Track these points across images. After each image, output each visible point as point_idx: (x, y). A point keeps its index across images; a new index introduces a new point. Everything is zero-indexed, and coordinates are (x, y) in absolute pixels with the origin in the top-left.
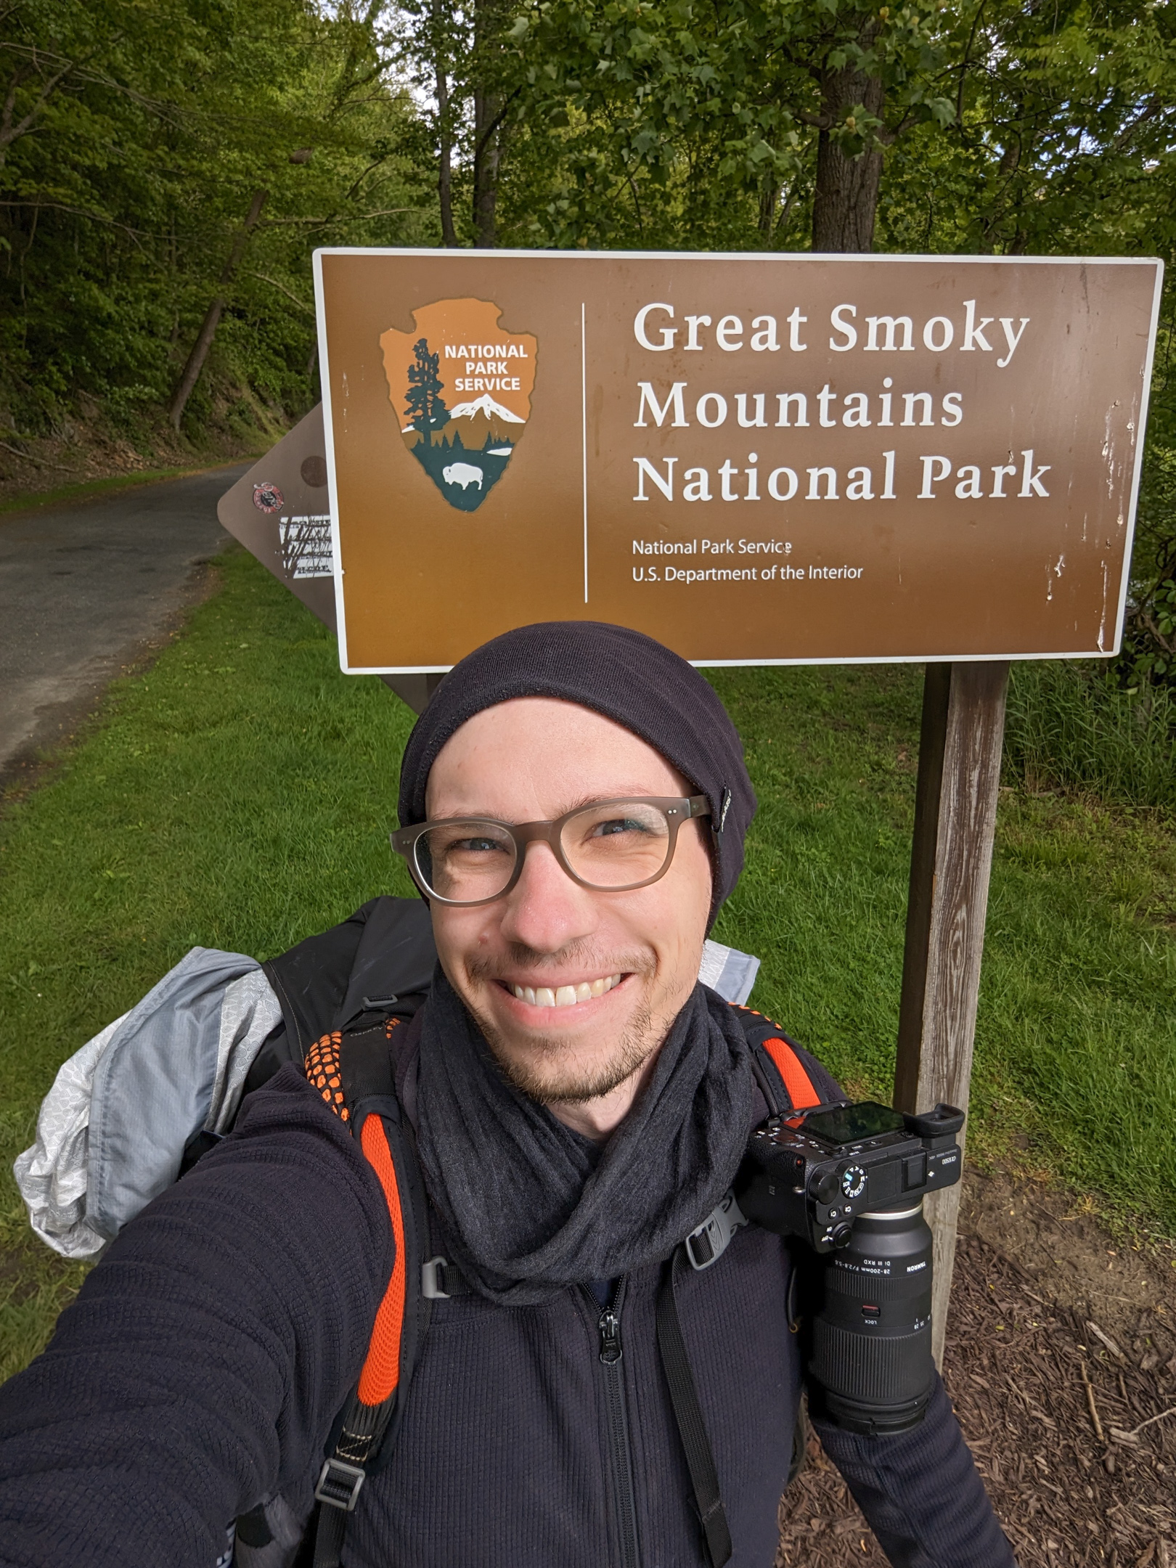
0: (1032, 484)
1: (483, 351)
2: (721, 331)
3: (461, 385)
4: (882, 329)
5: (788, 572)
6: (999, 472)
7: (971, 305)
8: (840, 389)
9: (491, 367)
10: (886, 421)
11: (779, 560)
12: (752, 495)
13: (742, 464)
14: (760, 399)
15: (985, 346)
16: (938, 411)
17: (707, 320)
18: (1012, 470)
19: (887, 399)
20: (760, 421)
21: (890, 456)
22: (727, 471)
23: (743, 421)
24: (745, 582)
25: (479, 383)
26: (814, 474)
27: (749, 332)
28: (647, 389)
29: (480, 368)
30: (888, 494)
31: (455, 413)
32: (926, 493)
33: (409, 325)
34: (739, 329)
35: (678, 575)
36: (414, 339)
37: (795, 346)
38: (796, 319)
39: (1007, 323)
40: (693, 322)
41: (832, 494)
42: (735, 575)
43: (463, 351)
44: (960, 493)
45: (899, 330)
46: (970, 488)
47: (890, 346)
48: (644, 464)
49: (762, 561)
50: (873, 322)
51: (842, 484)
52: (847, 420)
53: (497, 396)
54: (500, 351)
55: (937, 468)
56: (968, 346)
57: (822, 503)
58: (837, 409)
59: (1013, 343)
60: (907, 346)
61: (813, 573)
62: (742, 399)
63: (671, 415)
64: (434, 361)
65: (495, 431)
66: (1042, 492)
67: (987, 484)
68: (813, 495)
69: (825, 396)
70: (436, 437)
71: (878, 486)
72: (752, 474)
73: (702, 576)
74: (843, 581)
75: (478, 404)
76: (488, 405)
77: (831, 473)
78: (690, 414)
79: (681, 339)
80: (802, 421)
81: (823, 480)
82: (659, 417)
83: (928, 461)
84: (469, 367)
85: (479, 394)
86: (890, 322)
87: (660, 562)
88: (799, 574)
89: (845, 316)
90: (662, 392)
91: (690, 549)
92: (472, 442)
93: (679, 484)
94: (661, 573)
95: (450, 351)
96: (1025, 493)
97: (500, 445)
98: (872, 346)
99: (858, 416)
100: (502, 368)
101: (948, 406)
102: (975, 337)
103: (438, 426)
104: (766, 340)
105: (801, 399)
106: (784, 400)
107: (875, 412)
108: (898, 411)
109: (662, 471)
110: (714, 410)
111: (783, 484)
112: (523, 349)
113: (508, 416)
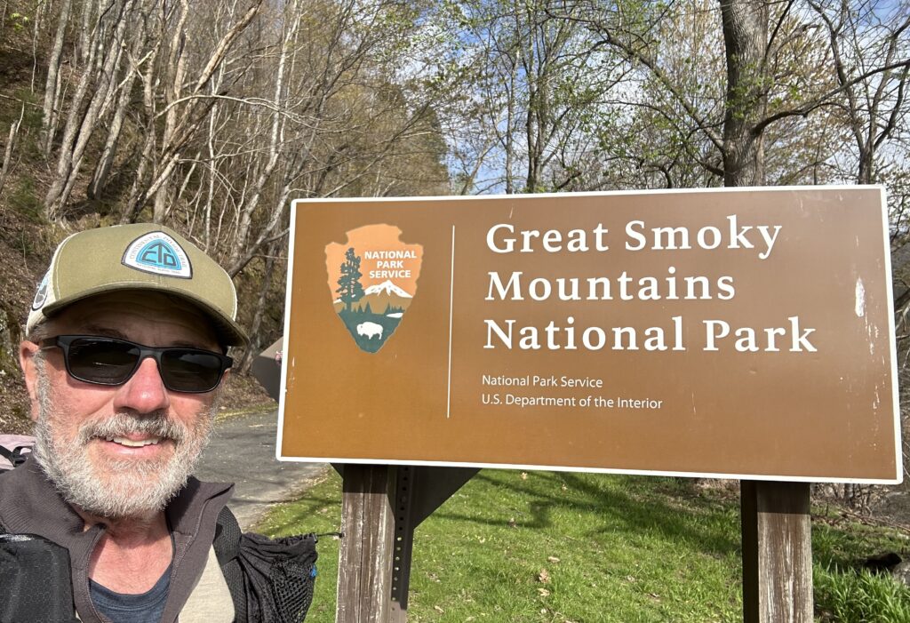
0: (799, 342)
1: (388, 255)
2: (546, 240)
3: (373, 275)
4: (664, 237)
5: (600, 402)
6: (771, 333)
7: (733, 219)
8: (635, 275)
9: (393, 264)
10: (672, 295)
12: (571, 345)
13: (562, 324)
14: (575, 282)
15: (748, 245)
16: (714, 289)
17: (536, 234)
18: (782, 331)
19: (672, 281)
20: (575, 296)
21: (678, 320)
22: (551, 329)
23: (562, 296)
24: (566, 408)
25: (384, 274)
26: (618, 332)
27: (565, 240)
28: (495, 276)
29: (386, 264)
30: (679, 346)
31: (368, 292)
32: (710, 346)
33: (344, 241)
34: (559, 238)
35: (516, 400)
36: (346, 247)
38: (599, 231)
39: (763, 230)
40: (527, 235)
41: (633, 346)
42: (559, 402)
43: (376, 255)
44: (739, 346)
45: (678, 236)
46: (747, 344)
47: (671, 246)
48: (491, 324)
49: (579, 392)
50: (658, 232)
51: (641, 340)
52: (642, 295)
53: (395, 281)
54: (399, 254)
55: (718, 329)
56: (734, 245)
57: (626, 352)
58: (633, 288)
59: (770, 243)
60: (685, 245)
61: (621, 403)
62: (562, 282)
63: (511, 293)
64: (357, 261)
65: (391, 302)
66: (810, 348)
67: (761, 340)
68: (618, 346)
69: (624, 280)
70: (355, 306)
71: (670, 340)
72: (571, 331)
74: (645, 410)
75: (382, 286)
76: (389, 286)
77: (632, 331)
78: (524, 291)
79: (519, 245)
80: (607, 296)
81: (625, 337)
82: (503, 294)
83: (710, 324)
84: (379, 264)
85: (384, 280)
86: (671, 232)
87: (502, 390)
88: (610, 403)
89: (635, 228)
90: (505, 280)
91: (524, 382)
92: (377, 310)
93: (516, 339)
94: (503, 399)
95: (368, 255)
96: (796, 348)
97: (395, 311)
98: (658, 246)
99: (650, 291)
100: (400, 264)
101: (721, 285)
102: (737, 239)
103: (356, 300)
104: (578, 243)
105: (606, 282)
106: (593, 282)
107: (663, 289)
108: (682, 289)
109: (505, 329)
110: (542, 289)
111: (594, 339)
112: (414, 253)
113: (404, 294)
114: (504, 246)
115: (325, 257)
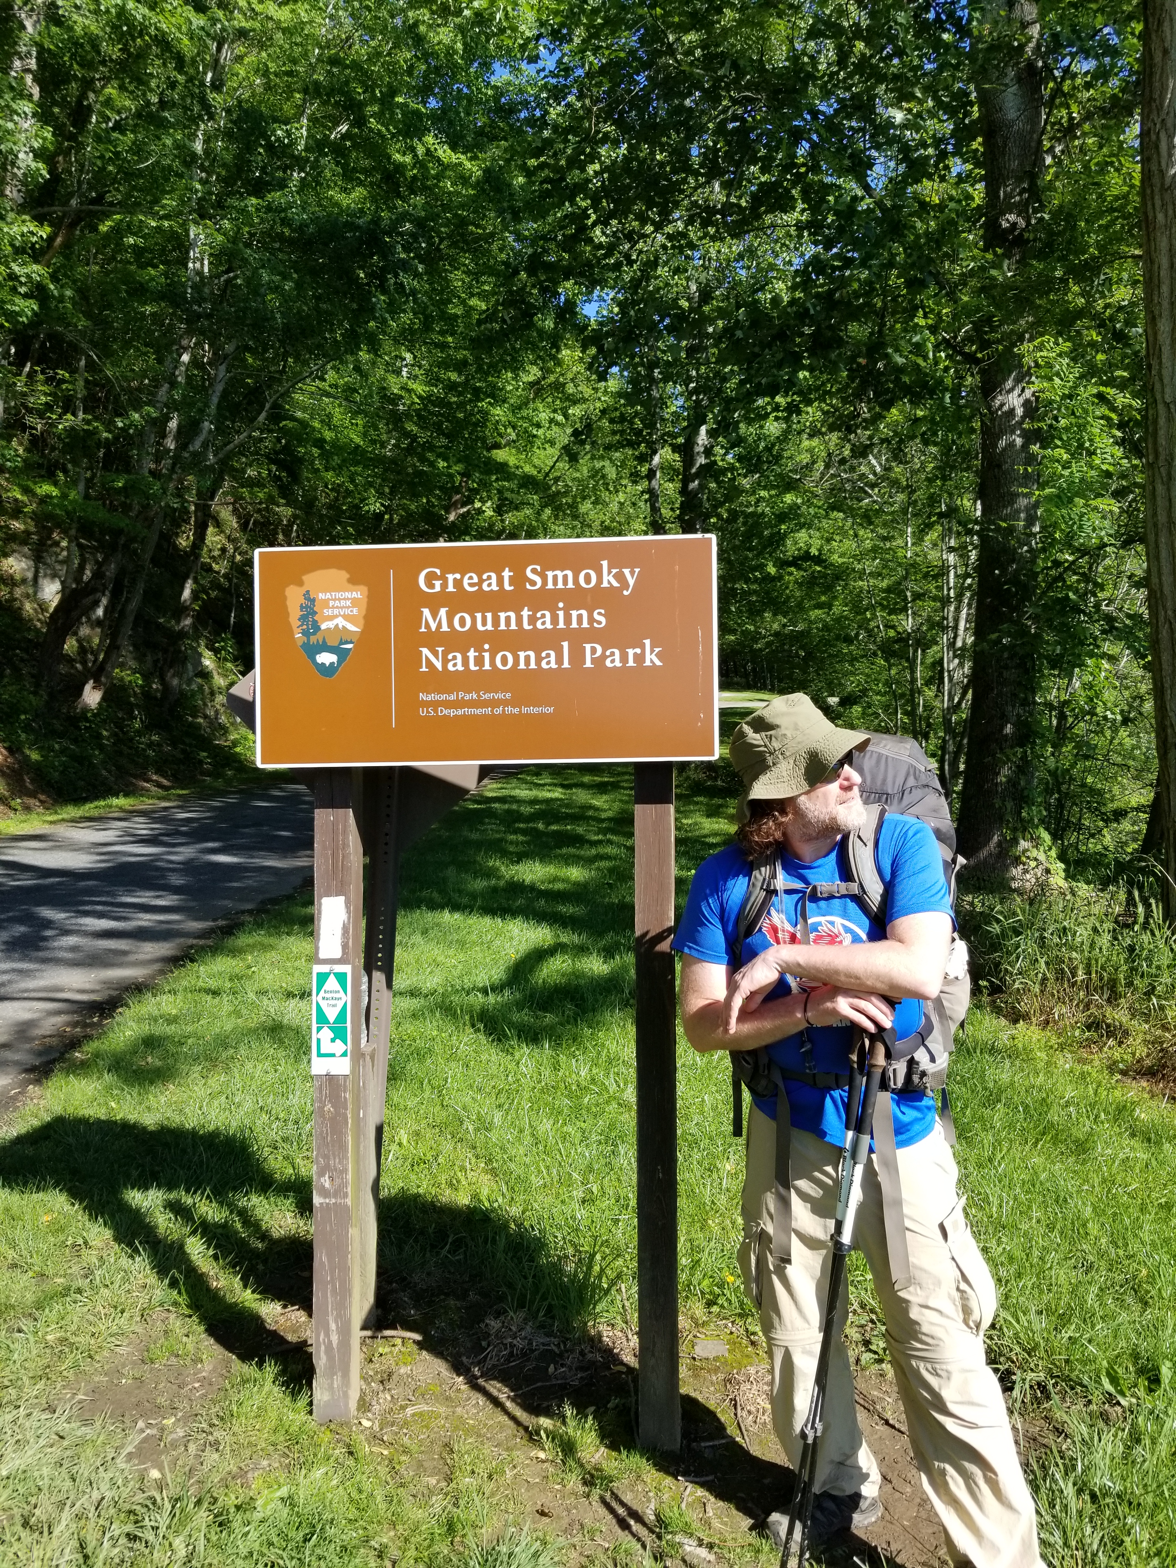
0: (651, 658)
1: (339, 595)
2: (466, 581)
3: (327, 612)
4: (555, 578)
5: (509, 710)
6: (631, 652)
7: (605, 563)
8: (534, 609)
9: (343, 603)
10: (561, 625)
11: (505, 703)
12: (487, 667)
13: (479, 649)
14: (489, 616)
15: (616, 584)
16: (591, 620)
17: (458, 576)
18: (638, 651)
19: (561, 614)
20: (489, 627)
21: (565, 644)
22: (472, 654)
23: (480, 627)
24: (485, 716)
25: (336, 612)
26: (522, 654)
27: (481, 581)
28: (426, 612)
29: (337, 603)
30: (566, 665)
31: (323, 626)
32: (588, 664)
33: (301, 584)
34: (476, 580)
35: (445, 712)
36: (303, 590)
37: (507, 587)
38: (507, 574)
39: (627, 572)
40: (450, 577)
41: (533, 666)
42: (478, 711)
43: (328, 596)
44: (608, 663)
45: (565, 578)
46: (614, 660)
47: (560, 585)
48: (425, 651)
49: (494, 703)
50: (550, 574)
51: (539, 660)
52: (539, 625)
53: (346, 617)
54: (348, 595)
55: (594, 650)
56: (605, 584)
57: (528, 671)
58: (532, 620)
59: (631, 582)
60: (570, 585)
61: (524, 710)
62: (479, 616)
63: (439, 625)
64: (314, 600)
65: (343, 636)
66: (658, 663)
67: (624, 658)
68: (522, 666)
69: (526, 613)
70: (313, 639)
71: (559, 660)
72: (487, 655)
73: (460, 712)
74: (542, 715)
75: (335, 622)
76: (341, 622)
77: (532, 654)
78: (450, 623)
79: (445, 585)
80: (513, 626)
81: (527, 658)
82: (433, 627)
83: (588, 647)
84: (331, 603)
85: (336, 616)
86: (560, 574)
87: (435, 704)
88: (516, 711)
89: (534, 571)
90: (434, 615)
91: (453, 697)
92: (332, 642)
93: (445, 662)
94: (436, 711)
95: (321, 596)
96: (648, 663)
97: (347, 643)
98: (550, 586)
99: (545, 622)
100: (348, 603)
101: (596, 616)
102: (609, 580)
103: (314, 634)
104: (491, 584)
105: (512, 615)
106: (503, 615)
107: (555, 620)
108: (568, 620)
109: (436, 654)
110: (463, 622)
111: (504, 661)
112: (358, 594)
113: (351, 628)
114: (432, 586)
115: (285, 598)
